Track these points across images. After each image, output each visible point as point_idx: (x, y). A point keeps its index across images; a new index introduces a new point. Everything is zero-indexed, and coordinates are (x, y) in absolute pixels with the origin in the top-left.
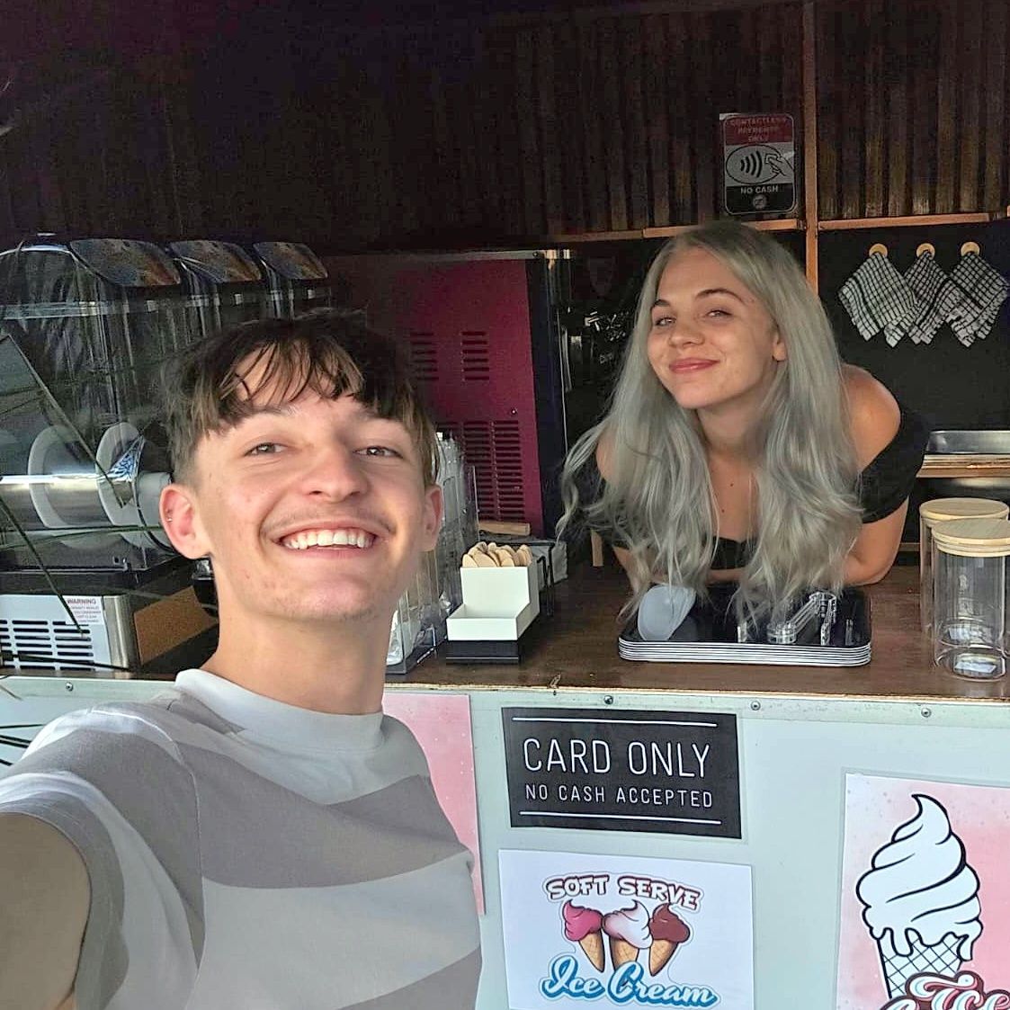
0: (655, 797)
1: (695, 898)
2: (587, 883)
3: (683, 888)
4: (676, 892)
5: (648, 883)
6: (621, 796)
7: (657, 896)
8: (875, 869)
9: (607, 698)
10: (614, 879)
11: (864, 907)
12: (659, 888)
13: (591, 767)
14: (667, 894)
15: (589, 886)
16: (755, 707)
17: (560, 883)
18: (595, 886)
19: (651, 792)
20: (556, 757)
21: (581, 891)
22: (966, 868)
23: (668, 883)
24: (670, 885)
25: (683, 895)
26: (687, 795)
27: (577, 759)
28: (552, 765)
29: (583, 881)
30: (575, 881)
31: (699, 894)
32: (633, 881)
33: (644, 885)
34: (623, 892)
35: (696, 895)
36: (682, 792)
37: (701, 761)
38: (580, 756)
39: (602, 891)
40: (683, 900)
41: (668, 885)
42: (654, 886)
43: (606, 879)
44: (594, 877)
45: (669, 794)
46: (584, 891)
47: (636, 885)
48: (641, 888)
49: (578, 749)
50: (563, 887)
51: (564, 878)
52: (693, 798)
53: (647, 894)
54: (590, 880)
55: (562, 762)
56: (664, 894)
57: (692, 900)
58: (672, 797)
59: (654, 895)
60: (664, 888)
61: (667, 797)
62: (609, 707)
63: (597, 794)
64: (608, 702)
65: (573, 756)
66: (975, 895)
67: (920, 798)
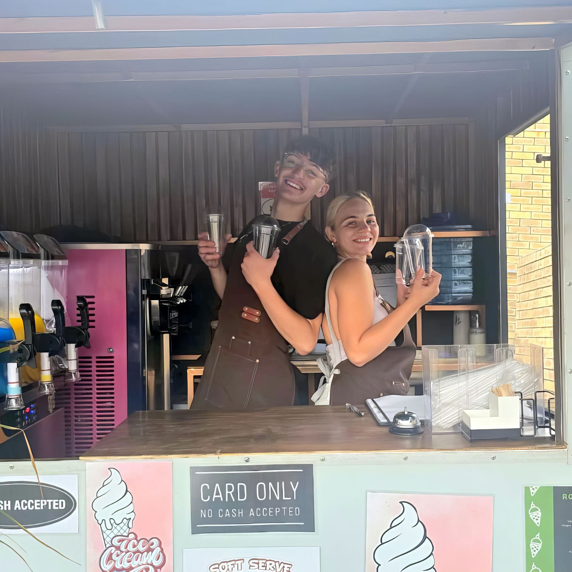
0: (270, 512)
1: (290, 568)
2: (232, 565)
3: (283, 563)
4: (280, 565)
5: (264, 561)
6: (252, 513)
7: (270, 569)
8: (382, 544)
9: (246, 459)
10: (247, 561)
11: (378, 565)
12: (271, 564)
13: (236, 497)
14: (275, 567)
15: (233, 566)
16: (323, 460)
17: (217, 566)
18: (236, 566)
19: (268, 510)
20: (218, 494)
21: (228, 569)
22: (427, 539)
23: (276, 561)
24: (277, 562)
25: (284, 567)
26: (287, 510)
27: (229, 494)
28: (215, 498)
29: (229, 564)
30: (225, 564)
31: (292, 565)
32: (257, 561)
33: (262, 563)
34: (251, 568)
35: (290, 566)
36: (284, 508)
37: (295, 490)
38: (231, 493)
39: (240, 568)
40: (283, 570)
41: (275, 562)
42: (268, 563)
43: (242, 561)
44: (235, 561)
45: (278, 510)
46: (230, 569)
47: (258, 564)
48: (261, 564)
49: (230, 489)
50: (218, 568)
51: (219, 562)
52: (290, 511)
53: (264, 568)
54: (233, 562)
55: (221, 496)
56: (273, 567)
57: (288, 569)
58: (279, 511)
59: (268, 568)
60: (273, 563)
61: (276, 512)
62: (247, 464)
63: (239, 513)
64: (247, 461)
65: (227, 492)
66: (431, 554)
67: (403, 503)
